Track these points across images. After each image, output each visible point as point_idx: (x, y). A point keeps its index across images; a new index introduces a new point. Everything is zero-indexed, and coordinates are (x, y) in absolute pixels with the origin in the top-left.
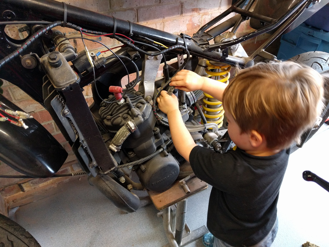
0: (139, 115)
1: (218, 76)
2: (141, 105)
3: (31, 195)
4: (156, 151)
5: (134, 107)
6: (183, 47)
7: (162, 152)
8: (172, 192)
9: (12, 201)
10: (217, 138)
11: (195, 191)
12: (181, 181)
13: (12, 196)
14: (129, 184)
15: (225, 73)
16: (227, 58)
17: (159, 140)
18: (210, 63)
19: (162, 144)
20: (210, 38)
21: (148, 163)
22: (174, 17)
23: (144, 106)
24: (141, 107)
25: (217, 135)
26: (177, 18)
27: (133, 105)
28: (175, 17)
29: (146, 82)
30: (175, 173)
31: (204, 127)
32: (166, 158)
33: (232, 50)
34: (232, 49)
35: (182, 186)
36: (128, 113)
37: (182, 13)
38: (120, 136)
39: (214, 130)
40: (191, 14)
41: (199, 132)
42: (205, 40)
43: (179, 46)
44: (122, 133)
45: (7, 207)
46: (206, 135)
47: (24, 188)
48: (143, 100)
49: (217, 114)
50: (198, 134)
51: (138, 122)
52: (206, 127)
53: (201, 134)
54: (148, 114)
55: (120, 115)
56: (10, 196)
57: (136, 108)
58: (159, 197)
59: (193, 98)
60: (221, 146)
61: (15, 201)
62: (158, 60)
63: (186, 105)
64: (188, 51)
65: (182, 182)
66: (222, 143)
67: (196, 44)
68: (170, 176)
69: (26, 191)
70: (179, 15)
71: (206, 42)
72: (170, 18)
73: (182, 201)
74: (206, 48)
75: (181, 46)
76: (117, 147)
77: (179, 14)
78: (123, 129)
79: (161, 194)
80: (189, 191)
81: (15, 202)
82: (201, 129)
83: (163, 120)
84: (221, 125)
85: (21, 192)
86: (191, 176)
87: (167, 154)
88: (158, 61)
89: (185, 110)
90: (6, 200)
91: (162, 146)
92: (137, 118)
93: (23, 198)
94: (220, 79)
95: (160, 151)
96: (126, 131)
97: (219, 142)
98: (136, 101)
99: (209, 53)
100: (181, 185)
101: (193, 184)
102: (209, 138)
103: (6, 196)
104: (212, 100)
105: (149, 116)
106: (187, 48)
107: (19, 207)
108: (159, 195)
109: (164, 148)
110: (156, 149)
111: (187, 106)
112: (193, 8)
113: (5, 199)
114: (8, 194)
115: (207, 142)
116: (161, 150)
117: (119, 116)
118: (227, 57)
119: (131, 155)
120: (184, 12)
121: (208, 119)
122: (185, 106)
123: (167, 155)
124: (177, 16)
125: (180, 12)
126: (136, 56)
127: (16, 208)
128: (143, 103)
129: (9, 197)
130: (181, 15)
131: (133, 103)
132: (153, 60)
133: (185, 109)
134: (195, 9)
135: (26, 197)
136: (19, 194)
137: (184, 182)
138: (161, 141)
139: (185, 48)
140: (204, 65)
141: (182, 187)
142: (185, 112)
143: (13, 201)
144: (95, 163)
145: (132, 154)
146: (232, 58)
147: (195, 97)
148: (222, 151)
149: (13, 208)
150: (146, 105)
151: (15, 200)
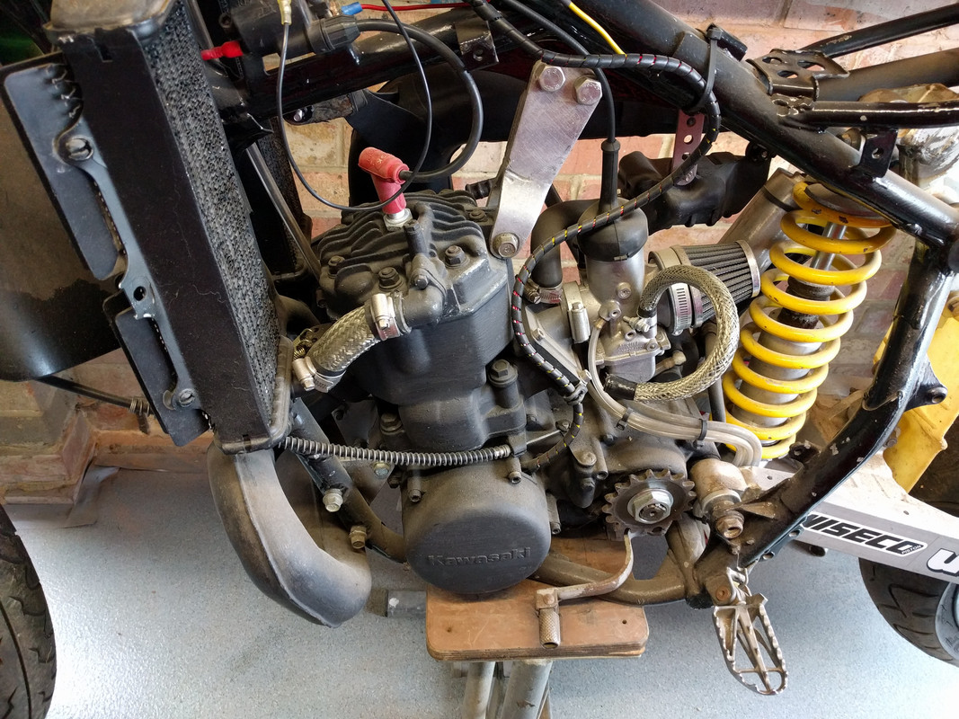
0: (431, 283)
1: (828, 255)
2: (460, 254)
3: (159, 450)
4: (477, 449)
5: (432, 254)
6: (696, 76)
7: (503, 459)
8: (502, 616)
9: (108, 445)
10: (738, 492)
11: (585, 648)
12: (542, 592)
13: (114, 432)
14: (357, 524)
15: (857, 249)
16: (878, 180)
17: (505, 412)
18: (807, 191)
19: (515, 433)
20: (831, 75)
21: (438, 478)
22: (750, 21)
23: (471, 264)
24: (458, 261)
25: (747, 481)
26: (761, 29)
27: (432, 246)
28: (754, 25)
29: (512, 179)
30: (525, 554)
31: (698, 432)
32: (507, 486)
33: (921, 166)
34: (922, 160)
35: (539, 610)
36: (401, 270)
37: (784, 15)
38: (338, 336)
39: (740, 458)
40: (819, 28)
41: (680, 443)
42: (807, 78)
43: (674, 64)
44: (347, 329)
45: (90, 458)
46: (701, 466)
47: (149, 423)
48: (480, 243)
49: (778, 404)
50: (671, 449)
51: (415, 308)
52: (708, 432)
53: (686, 455)
54: (476, 298)
55: (374, 266)
56: (109, 429)
57: (437, 259)
58: (453, 613)
59: (689, 305)
60: (742, 527)
61: (116, 450)
62: (581, 104)
63: (654, 320)
64: (712, 97)
65: (545, 598)
66: (749, 518)
67: (758, 84)
68: (503, 558)
69: (152, 435)
70: (771, 22)
71: (807, 85)
72: (736, 21)
73: (528, 661)
74: (798, 108)
75: (686, 68)
76: (318, 376)
77: (770, 15)
78: (355, 317)
79: (463, 606)
80: (557, 640)
81: (116, 453)
82: (689, 434)
83: (543, 344)
84: (782, 451)
85: (140, 433)
86: (587, 589)
87: (518, 473)
88: (580, 107)
89: (644, 340)
90: (95, 438)
91: (511, 439)
92: (419, 294)
93: (136, 450)
94: (830, 270)
95: (497, 454)
96: (359, 327)
97: (740, 511)
98: (450, 234)
99: (802, 136)
100: (539, 606)
101: (592, 617)
102: (708, 481)
103: (100, 427)
104: (775, 344)
105: (477, 305)
106: (710, 84)
107: (117, 471)
108: (455, 607)
109: (517, 449)
110: (483, 442)
111: (661, 325)
112: (834, 5)
113: (96, 434)
114: (105, 425)
115: (694, 489)
116: (500, 452)
117: (368, 269)
118: (882, 175)
119: (390, 429)
120: (794, 13)
121: (733, 408)
122: (648, 323)
123: (517, 479)
124: (764, 22)
125: (777, 12)
126: (477, 47)
127: (112, 469)
128: (472, 252)
129: (105, 432)
130: (779, 20)
131: (436, 237)
132: (561, 99)
133: (647, 335)
134: (839, 10)
135: (146, 450)
136: (133, 434)
137: (553, 601)
138: (511, 420)
139: (702, 83)
140: (786, 199)
141: (539, 615)
142: (645, 346)
143: (111, 448)
144: (186, 391)
145: (392, 424)
146: (912, 193)
147: (698, 303)
148: (739, 548)
149: (102, 467)
150: (479, 263)
151: (117, 445)
